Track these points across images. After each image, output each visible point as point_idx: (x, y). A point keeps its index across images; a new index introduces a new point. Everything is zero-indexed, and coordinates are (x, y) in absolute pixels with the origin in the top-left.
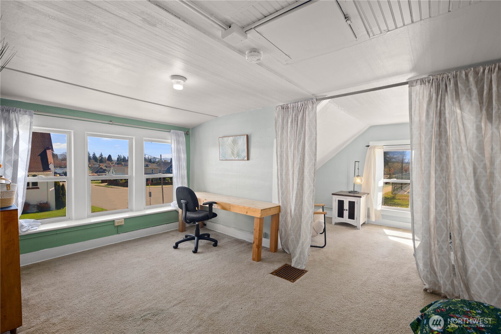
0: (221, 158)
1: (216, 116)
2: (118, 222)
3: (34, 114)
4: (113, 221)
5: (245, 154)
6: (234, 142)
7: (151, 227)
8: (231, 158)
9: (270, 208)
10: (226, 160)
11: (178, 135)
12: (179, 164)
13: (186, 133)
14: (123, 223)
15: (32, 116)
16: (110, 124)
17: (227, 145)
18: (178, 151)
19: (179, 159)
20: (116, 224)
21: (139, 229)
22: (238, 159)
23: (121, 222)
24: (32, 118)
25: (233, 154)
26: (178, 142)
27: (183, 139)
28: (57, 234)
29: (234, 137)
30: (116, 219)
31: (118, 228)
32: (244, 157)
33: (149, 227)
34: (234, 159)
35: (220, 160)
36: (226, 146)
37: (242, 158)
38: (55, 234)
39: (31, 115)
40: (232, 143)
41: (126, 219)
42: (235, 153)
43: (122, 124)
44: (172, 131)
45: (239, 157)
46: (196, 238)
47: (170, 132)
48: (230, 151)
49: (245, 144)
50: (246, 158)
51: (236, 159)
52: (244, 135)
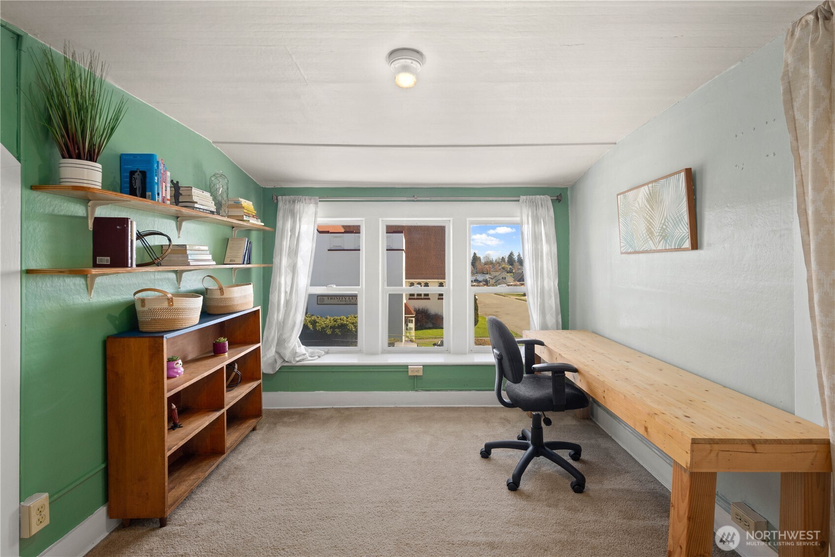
0: (623, 246)
1: (614, 142)
2: (412, 370)
3: (320, 201)
4: (406, 367)
5: (684, 230)
6: (653, 199)
7: (473, 390)
8: (645, 247)
9: (753, 443)
10: (636, 252)
11: (534, 205)
12: (536, 265)
13: (556, 198)
14: (421, 373)
15: (318, 204)
16: (414, 201)
17: (636, 212)
18: (536, 238)
19: (537, 255)
20: (410, 374)
21: (451, 390)
22: (665, 246)
23: (418, 371)
24: (318, 206)
25: (650, 233)
26: (536, 220)
27: (548, 212)
28: (333, 372)
29: (650, 185)
30: (412, 363)
31: (414, 379)
32: (683, 239)
33: (470, 390)
34: (654, 248)
35: (622, 253)
36: (634, 214)
37: (675, 244)
38: (331, 372)
39: (316, 204)
40: (646, 204)
41: (426, 367)
42: (656, 230)
43: (429, 199)
44: (523, 198)
45: (666, 241)
46: (531, 448)
47: (518, 201)
48: (642, 228)
49: (683, 199)
50: (687, 244)
51: (660, 248)
52: (679, 172)
